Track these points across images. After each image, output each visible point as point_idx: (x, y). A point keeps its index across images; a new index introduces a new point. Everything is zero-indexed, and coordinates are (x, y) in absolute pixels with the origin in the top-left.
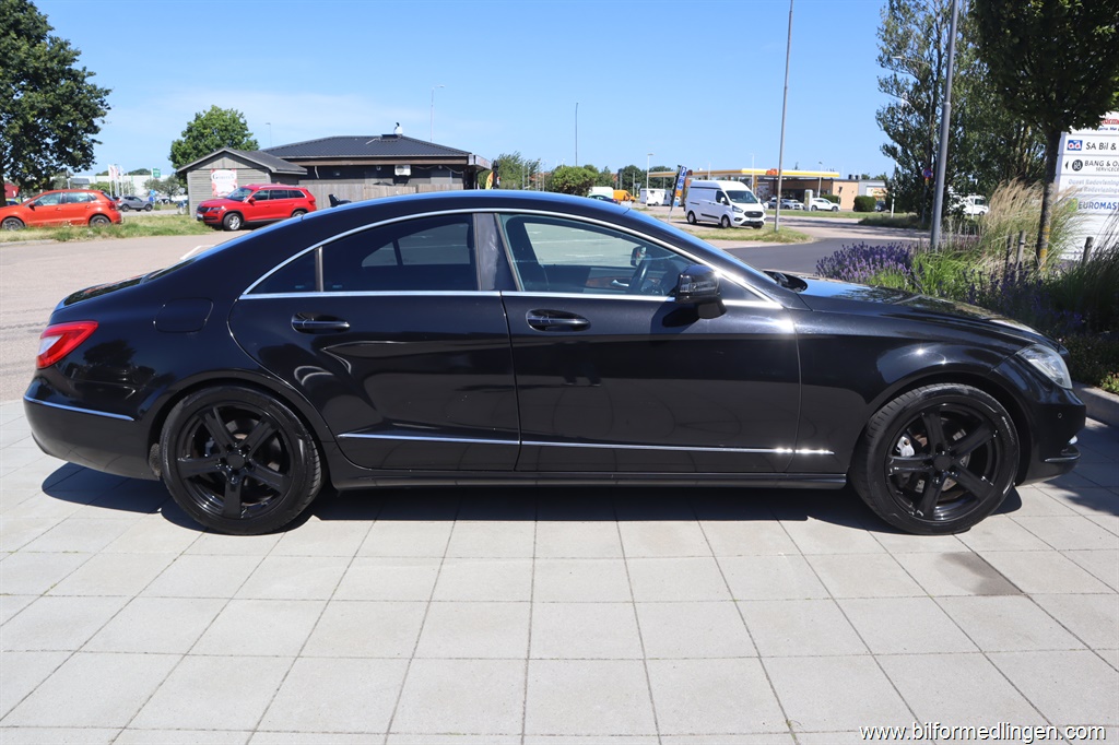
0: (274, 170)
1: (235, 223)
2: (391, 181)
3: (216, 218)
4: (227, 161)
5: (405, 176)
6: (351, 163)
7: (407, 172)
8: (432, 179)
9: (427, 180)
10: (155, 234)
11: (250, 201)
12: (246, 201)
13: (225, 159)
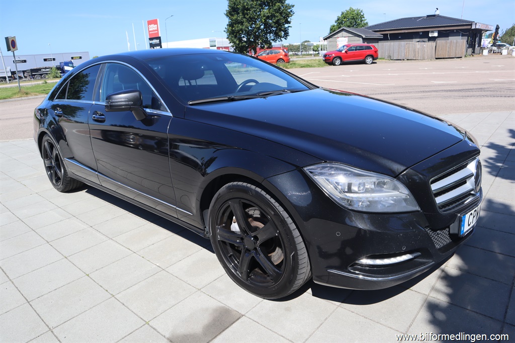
0: (364, 37)
1: (338, 62)
2: (427, 39)
3: (330, 60)
4: (344, 33)
5: (435, 37)
6: (406, 31)
7: (436, 34)
8: (450, 37)
9: (447, 38)
10: (302, 67)
11: (346, 52)
12: (343, 52)
13: (343, 32)
